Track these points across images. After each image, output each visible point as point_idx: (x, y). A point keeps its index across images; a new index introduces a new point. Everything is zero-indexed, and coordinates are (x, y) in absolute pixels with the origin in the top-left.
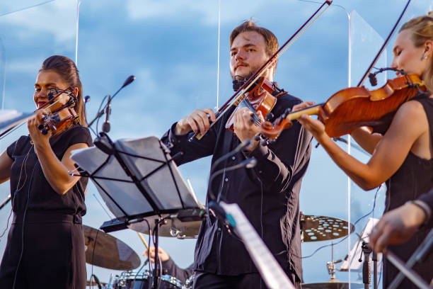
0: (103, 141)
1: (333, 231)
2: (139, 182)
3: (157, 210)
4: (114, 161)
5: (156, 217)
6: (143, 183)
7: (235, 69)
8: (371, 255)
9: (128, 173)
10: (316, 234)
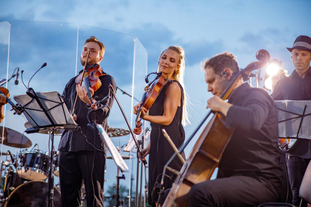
0: (31, 92)
1: (121, 133)
2: (46, 111)
3: (54, 124)
4: (35, 101)
5: (53, 127)
6: (48, 112)
7: (84, 57)
8: (141, 146)
9: (42, 107)
10: (113, 134)
